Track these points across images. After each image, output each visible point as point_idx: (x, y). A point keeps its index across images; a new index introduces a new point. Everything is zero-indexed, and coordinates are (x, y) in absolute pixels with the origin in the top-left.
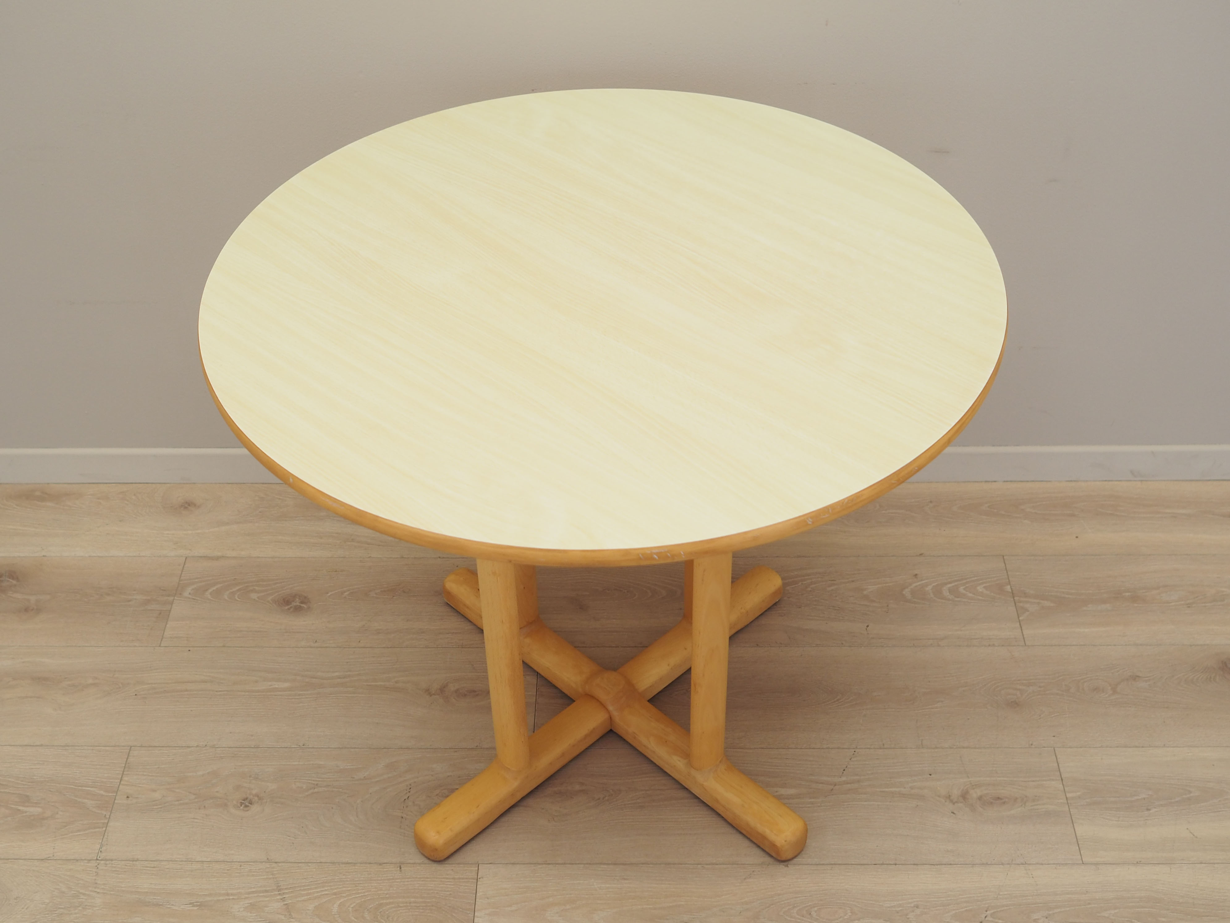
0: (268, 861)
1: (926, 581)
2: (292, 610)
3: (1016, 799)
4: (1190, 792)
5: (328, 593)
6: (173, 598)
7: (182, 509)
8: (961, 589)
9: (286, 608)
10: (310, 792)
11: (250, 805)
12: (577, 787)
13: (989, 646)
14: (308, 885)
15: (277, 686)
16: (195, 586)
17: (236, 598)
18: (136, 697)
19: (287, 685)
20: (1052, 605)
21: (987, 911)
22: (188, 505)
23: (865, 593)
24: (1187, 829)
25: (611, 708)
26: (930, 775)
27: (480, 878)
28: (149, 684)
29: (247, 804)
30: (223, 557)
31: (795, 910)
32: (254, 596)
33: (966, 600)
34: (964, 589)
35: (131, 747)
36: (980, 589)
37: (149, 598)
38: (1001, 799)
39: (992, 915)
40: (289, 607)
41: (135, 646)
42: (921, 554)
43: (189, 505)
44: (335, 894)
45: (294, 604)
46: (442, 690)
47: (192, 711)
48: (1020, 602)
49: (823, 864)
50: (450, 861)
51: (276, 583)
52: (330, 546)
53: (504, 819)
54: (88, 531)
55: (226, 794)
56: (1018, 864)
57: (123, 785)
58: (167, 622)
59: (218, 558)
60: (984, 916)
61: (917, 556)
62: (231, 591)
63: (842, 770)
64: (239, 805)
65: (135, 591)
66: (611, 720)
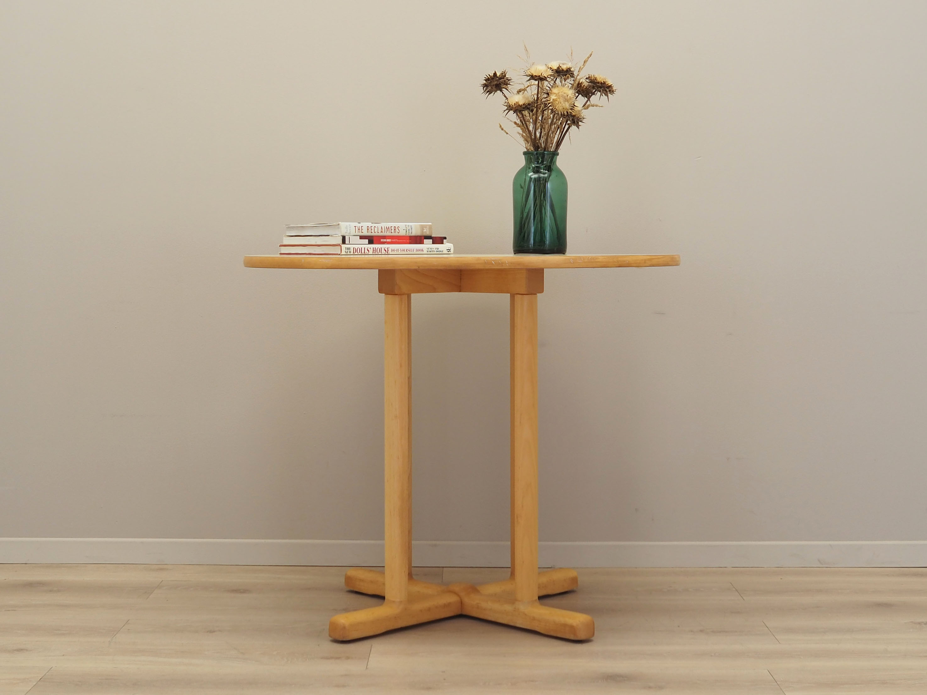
5: (263, 589)
6: (154, 589)
8: (701, 589)
25: (464, 596)
34: (703, 589)
35: (129, 620)
48: (742, 592)
57: (125, 627)
58: (151, 594)
66: (462, 604)
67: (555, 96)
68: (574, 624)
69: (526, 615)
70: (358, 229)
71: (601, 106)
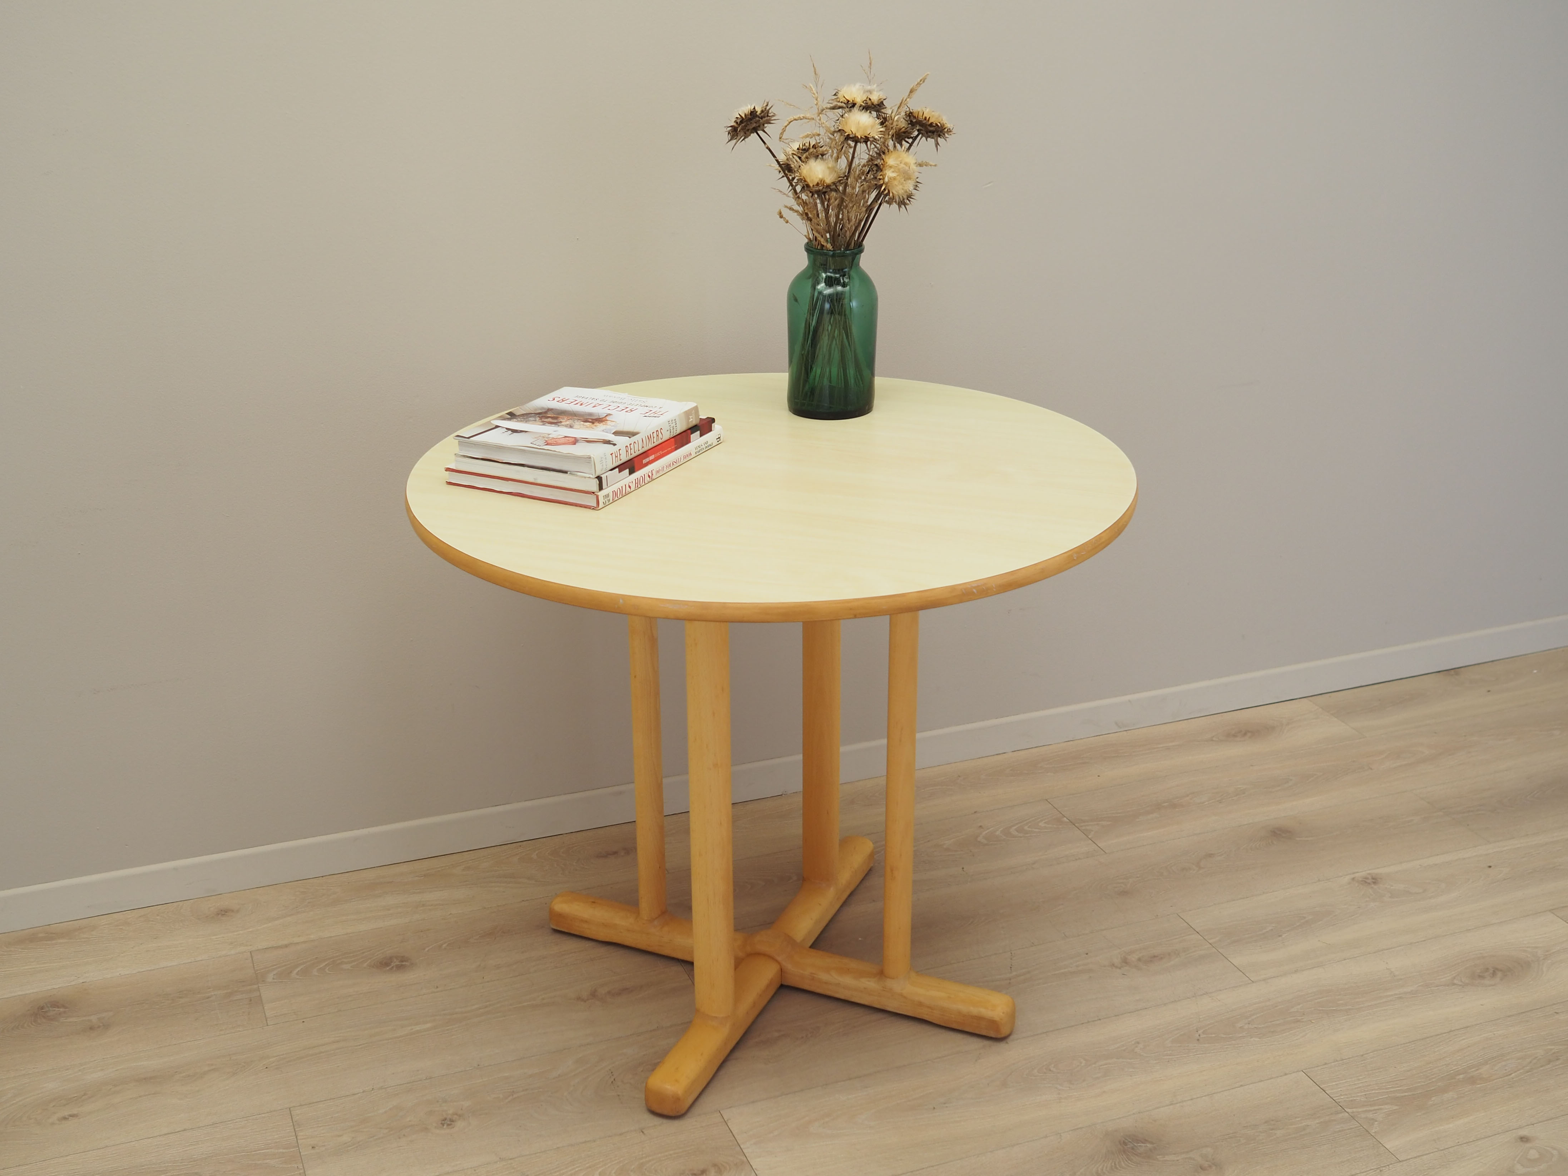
0: (501, 1159)
1: (992, 829)
2: (394, 968)
3: (1169, 954)
4: (1305, 918)
5: (424, 949)
6: (257, 986)
7: (220, 916)
8: (1026, 828)
9: (388, 968)
10: (510, 1098)
11: (452, 1123)
12: (776, 1034)
13: (1076, 860)
14: (556, 1168)
15: (418, 1029)
16: (275, 972)
17: (327, 971)
18: (267, 1069)
19: (428, 1025)
20: (1109, 823)
21: (1197, 1031)
22: (224, 912)
23: (945, 847)
24: (1319, 941)
25: (779, 959)
26: (1087, 954)
27: (728, 1120)
28: (274, 1057)
29: (449, 1123)
30: (291, 944)
31: (1036, 1071)
32: (345, 967)
33: (1035, 834)
34: (1028, 827)
35: (290, 1108)
36: (1042, 824)
37: (229, 991)
38: (1157, 956)
39: (1203, 1033)
40: (390, 967)
41: (239, 1031)
42: (975, 812)
43: (226, 912)
44: (590, 1167)
45: (393, 964)
46: (594, 994)
47: (338, 1066)
48: (1082, 826)
49: (1037, 1034)
50: (689, 1115)
51: (363, 953)
52: (402, 914)
53: (722, 1072)
54: (122, 953)
55: (420, 1120)
56: (1201, 995)
57: (300, 1139)
58: (263, 1005)
59: (286, 946)
60: (1198, 1035)
61: (972, 814)
62: (319, 967)
63: (1010, 968)
64: (441, 1126)
65: (210, 988)
66: (781, 971)
67: (893, 172)
68: (997, 1018)
69: (905, 997)
70: (616, 457)
71: (933, 164)
